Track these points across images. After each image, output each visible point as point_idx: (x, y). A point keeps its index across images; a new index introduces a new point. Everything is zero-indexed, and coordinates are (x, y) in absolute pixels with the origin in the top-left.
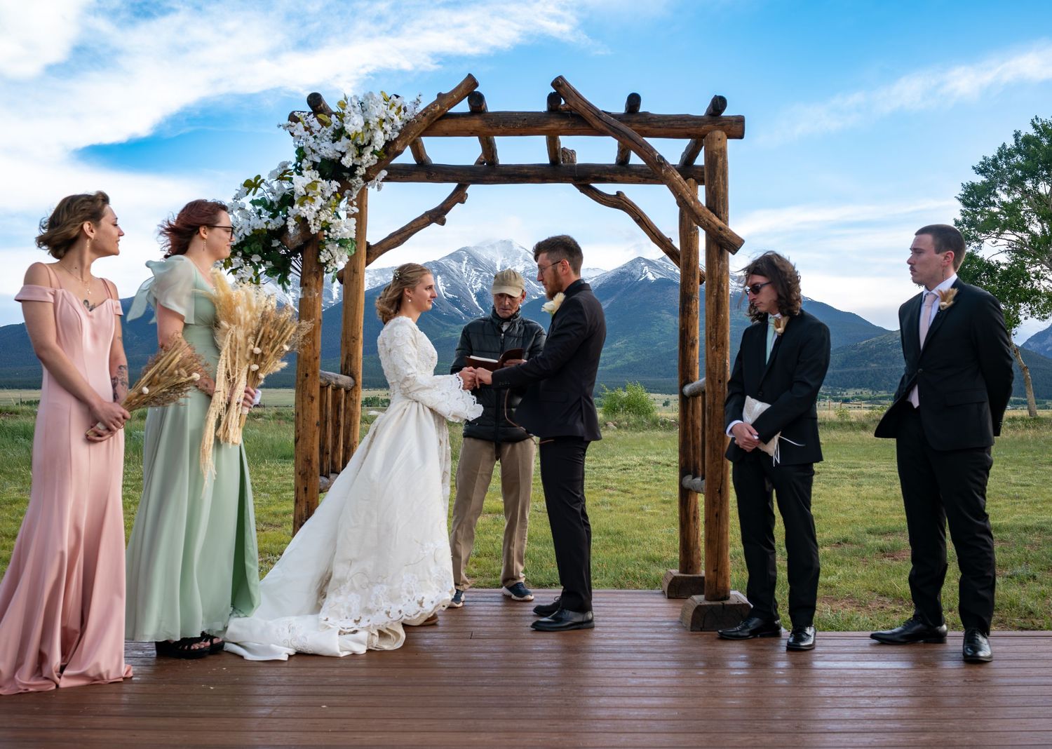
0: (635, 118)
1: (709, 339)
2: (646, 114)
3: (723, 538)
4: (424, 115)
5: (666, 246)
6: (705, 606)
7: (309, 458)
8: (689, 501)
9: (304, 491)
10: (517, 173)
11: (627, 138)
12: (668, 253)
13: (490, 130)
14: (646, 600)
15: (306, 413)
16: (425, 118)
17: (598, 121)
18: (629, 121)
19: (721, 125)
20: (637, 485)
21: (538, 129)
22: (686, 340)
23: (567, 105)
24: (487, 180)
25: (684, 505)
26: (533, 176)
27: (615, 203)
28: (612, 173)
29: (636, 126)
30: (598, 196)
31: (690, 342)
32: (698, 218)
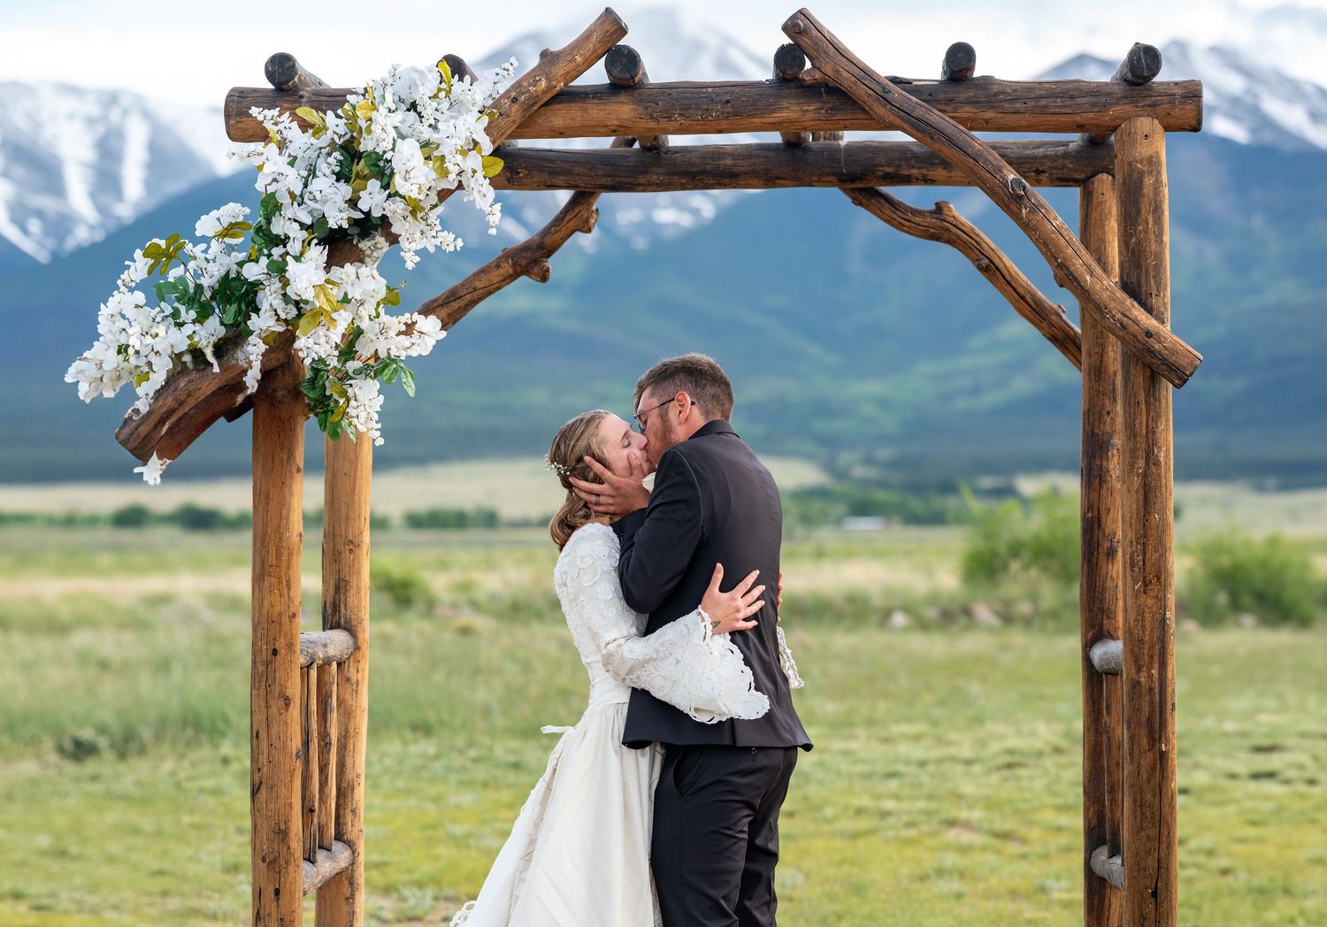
0: (964, 93)
1: (1128, 566)
2: (987, 81)
4: (515, 100)
5: (1051, 324)
7: (283, 827)
8: (1107, 902)
9: (273, 896)
10: (709, 167)
11: (947, 143)
12: (1054, 339)
13: (652, 123)
15: (274, 731)
16: (515, 107)
17: (885, 106)
18: (951, 100)
19: (1149, 106)
20: (1038, 816)
21: (757, 120)
22: (1096, 539)
23: (817, 71)
24: (643, 185)
25: (1095, 912)
26: (747, 173)
27: (932, 230)
28: (923, 166)
29: (966, 111)
30: (894, 212)
31: (1106, 545)
32: (1101, 312)
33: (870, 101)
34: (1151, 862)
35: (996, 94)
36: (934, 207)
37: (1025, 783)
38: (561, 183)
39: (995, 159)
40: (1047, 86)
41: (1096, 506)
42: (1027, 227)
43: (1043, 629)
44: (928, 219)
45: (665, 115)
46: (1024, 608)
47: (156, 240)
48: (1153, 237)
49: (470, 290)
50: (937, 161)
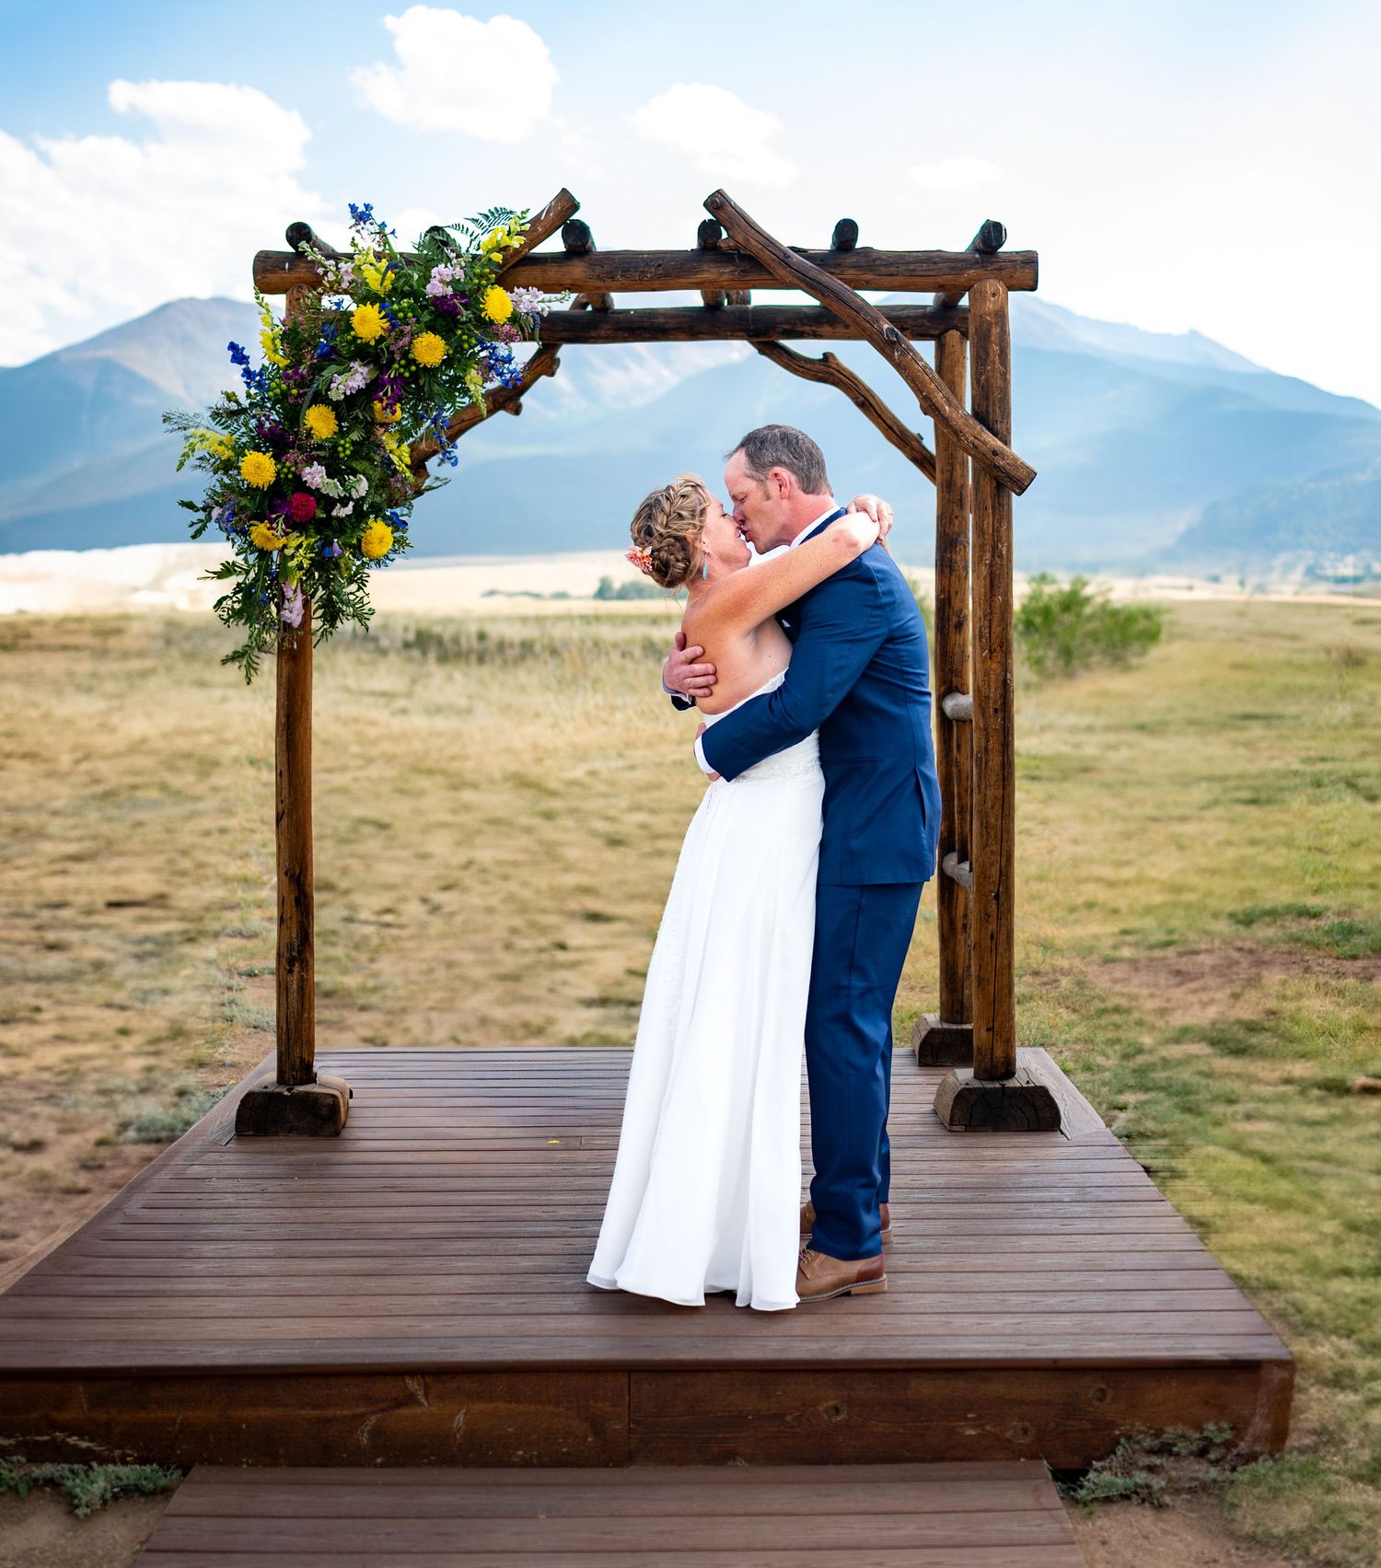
0: (850, 259)
1: (977, 638)
2: (867, 251)
5: (913, 449)
6: (975, 1089)
8: (956, 897)
9: (293, 902)
12: (916, 461)
13: (599, 283)
17: (785, 268)
19: (996, 270)
21: (683, 281)
23: (731, 240)
24: (594, 338)
25: (946, 905)
26: (675, 329)
27: (821, 375)
28: (813, 323)
29: (850, 273)
30: (791, 361)
31: (955, 619)
32: (957, 436)
33: (773, 265)
34: (994, 872)
35: (874, 260)
36: (821, 356)
39: (874, 311)
40: (915, 253)
41: (947, 589)
42: (899, 367)
44: (818, 366)
45: (609, 276)
48: (998, 375)
50: (825, 320)
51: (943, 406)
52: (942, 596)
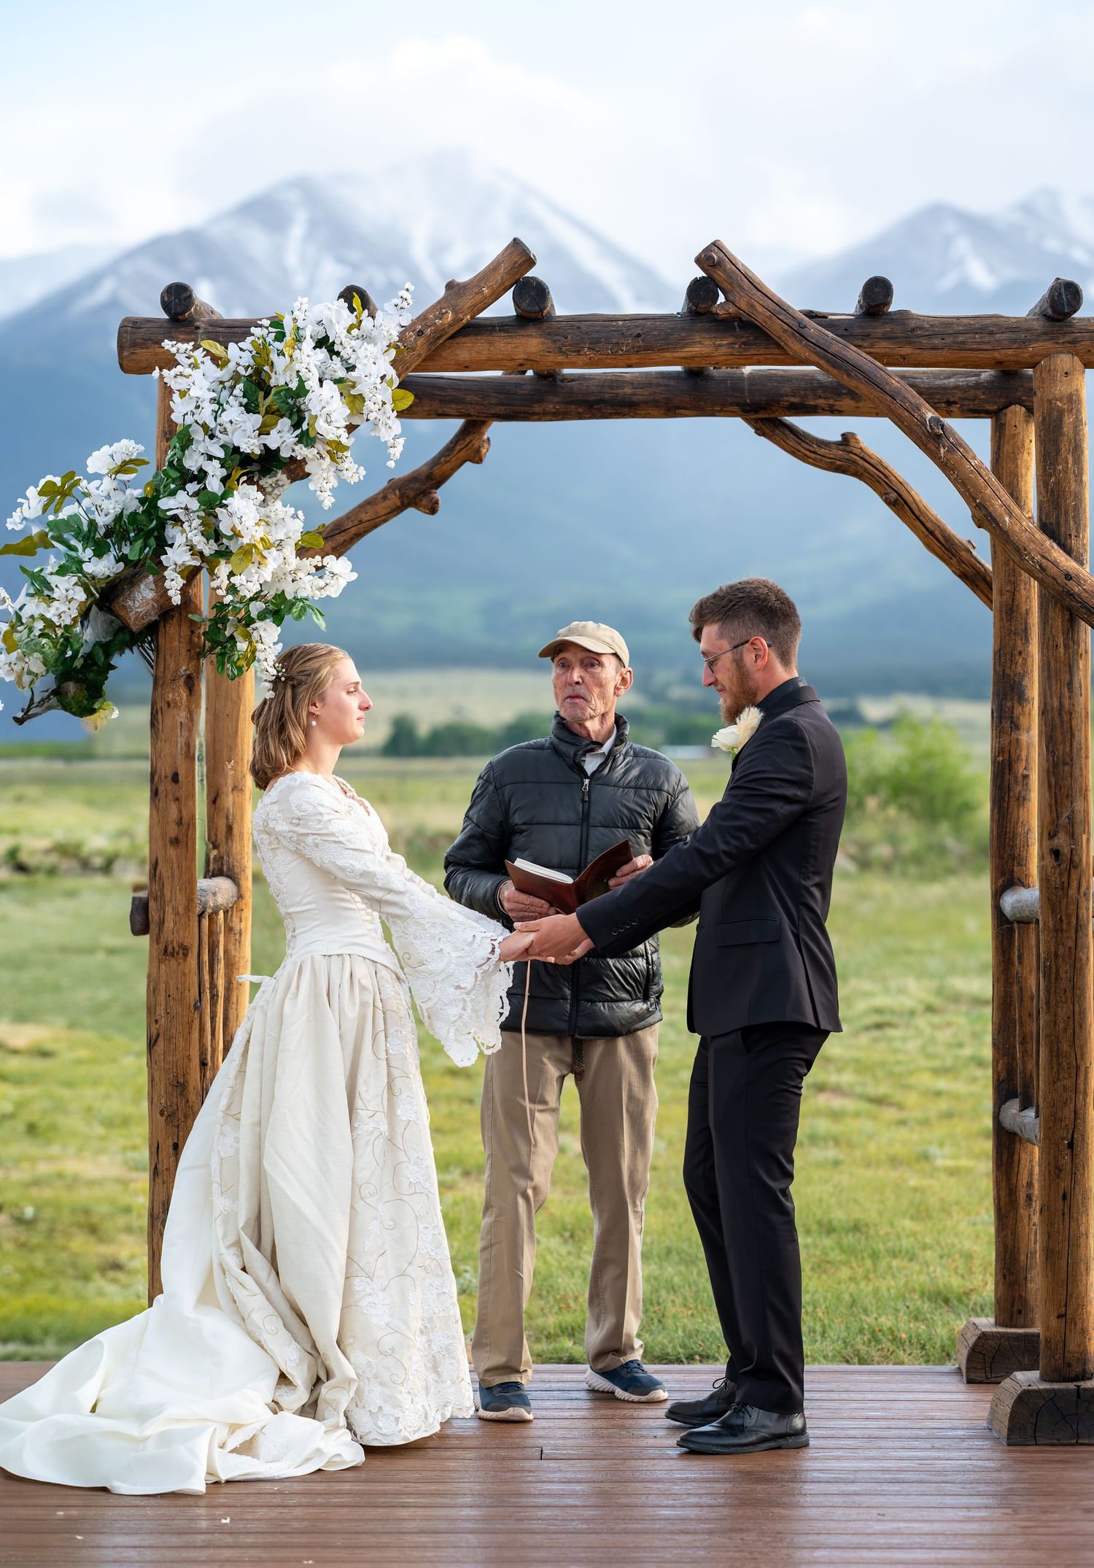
0: (881, 329)
2: (904, 315)
3: (1078, 1246)
4: (420, 333)
5: (961, 561)
6: (1039, 1392)
7: (181, 1080)
8: (1016, 1157)
9: (171, 1150)
10: (607, 396)
12: (963, 576)
13: (560, 358)
14: (915, 1387)
15: (172, 982)
16: (421, 341)
17: (800, 342)
18: (868, 335)
19: (1069, 342)
20: (913, 1080)
21: (668, 355)
22: (1006, 784)
23: (731, 305)
24: (538, 414)
25: (1004, 1169)
26: (646, 403)
27: (839, 463)
28: (829, 396)
29: (883, 347)
30: (799, 444)
32: (1021, 555)
33: (785, 337)
34: (1067, 1114)
35: (913, 330)
36: (840, 439)
37: (898, 1044)
38: (453, 412)
39: (914, 397)
40: (966, 321)
41: (1007, 749)
42: (945, 466)
43: (904, 875)
44: (835, 451)
45: (574, 349)
46: (883, 851)
47: (49, 478)
48: (1072, 477)
49: (356, 523)
50: (844, 391)
51: (1001, 516)
52: (1001, 758)
